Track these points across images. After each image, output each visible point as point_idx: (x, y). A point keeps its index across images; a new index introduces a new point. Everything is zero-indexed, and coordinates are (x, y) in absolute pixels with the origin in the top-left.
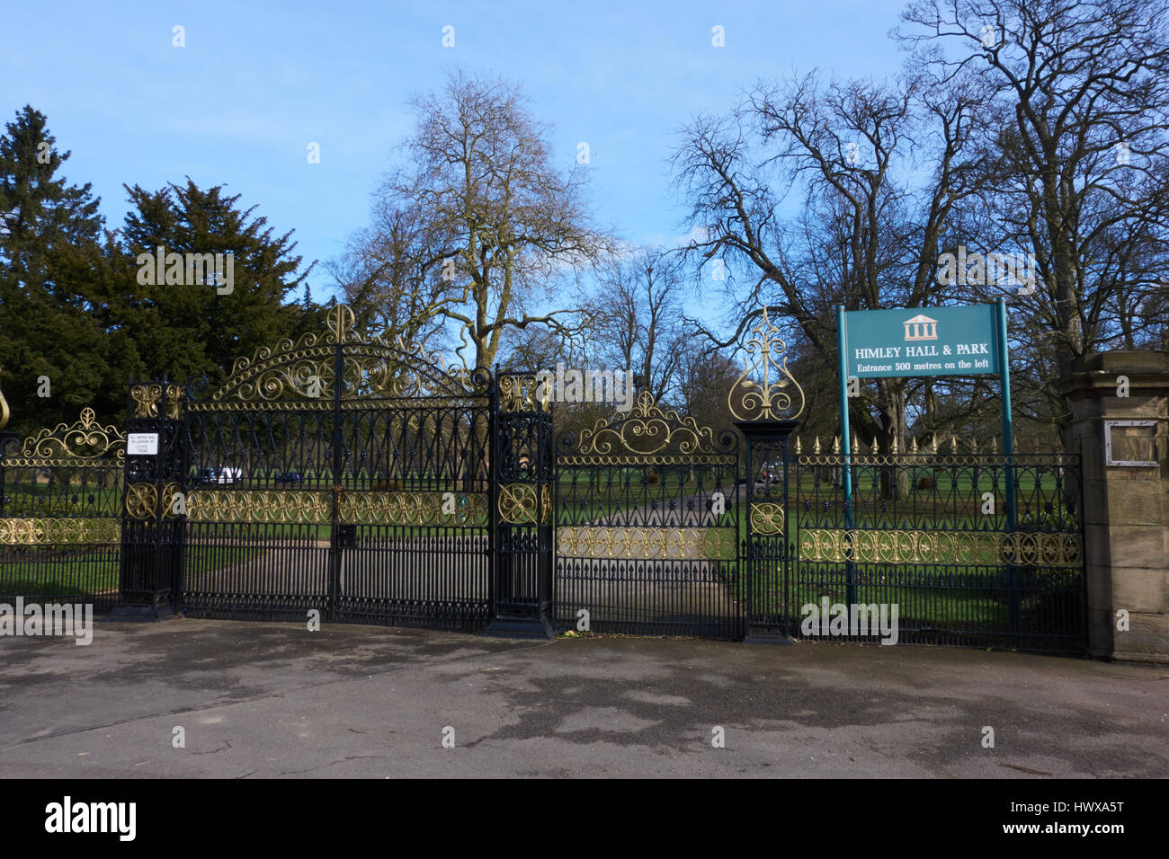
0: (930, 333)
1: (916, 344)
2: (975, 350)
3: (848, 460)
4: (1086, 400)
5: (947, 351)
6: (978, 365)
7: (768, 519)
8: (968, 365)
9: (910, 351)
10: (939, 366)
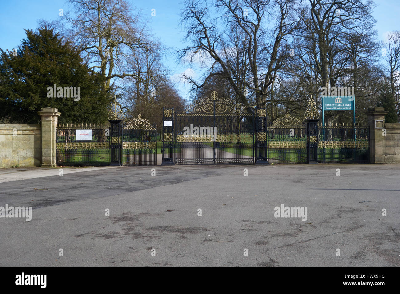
0: (340, 101)
1: (337, 104)
2: (349, 105)
3: (324, 127)
4: (371, 116)
5: (343, 105)
6: (349, 108)
7: (313, 139)
8: (347, 108)
9: (336, 105)
10: (342, 108)
